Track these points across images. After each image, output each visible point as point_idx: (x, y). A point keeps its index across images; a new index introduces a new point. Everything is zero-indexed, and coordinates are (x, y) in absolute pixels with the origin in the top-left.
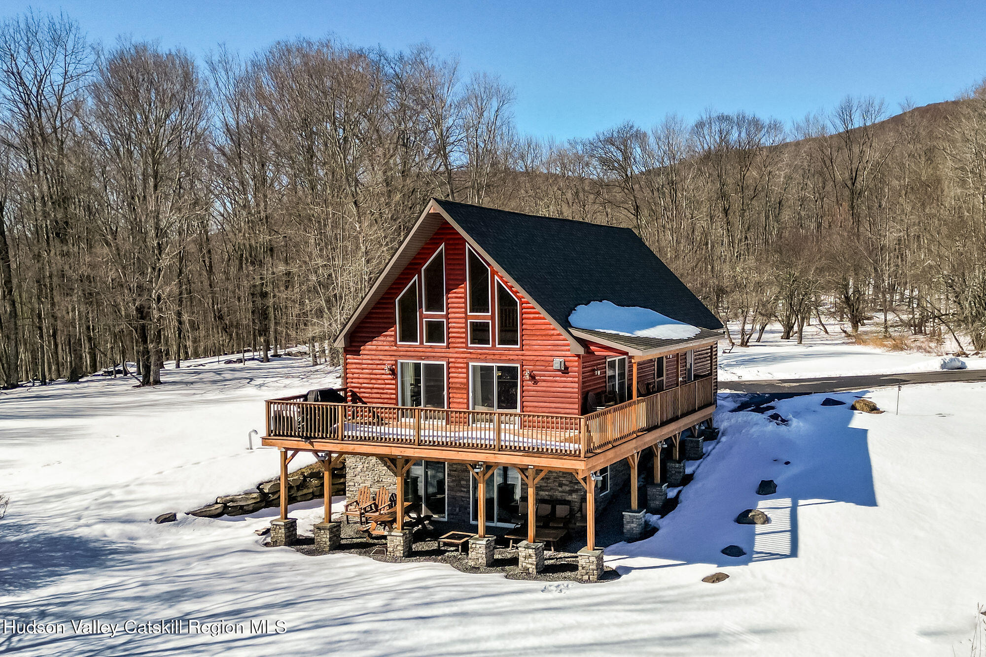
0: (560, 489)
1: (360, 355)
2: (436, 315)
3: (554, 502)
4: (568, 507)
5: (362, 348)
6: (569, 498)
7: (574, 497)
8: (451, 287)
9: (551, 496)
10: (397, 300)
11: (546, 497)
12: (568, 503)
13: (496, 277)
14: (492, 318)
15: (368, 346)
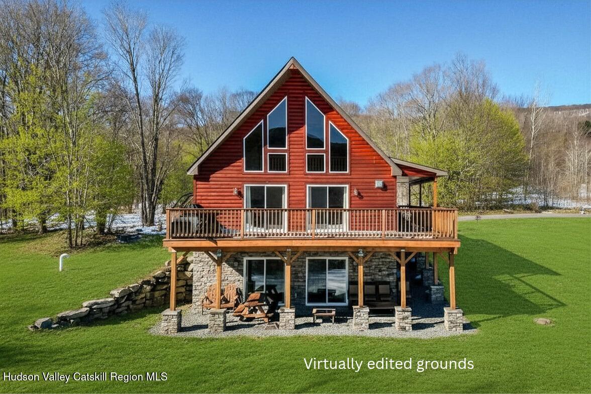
0: (380, 273)
1: (209, 181)
2: (277, 150)
3: (376, 283)
4: (388, 286)
5: (211, 176)
6: (388, 279)
7: (391, 279)
8: (291, 129)
9: (372, 279)
10: (244, 139)
11: (369, 281)
12: (388, 283)
13: (330, 122)
14: (326, 152)
15: (218, 174)
